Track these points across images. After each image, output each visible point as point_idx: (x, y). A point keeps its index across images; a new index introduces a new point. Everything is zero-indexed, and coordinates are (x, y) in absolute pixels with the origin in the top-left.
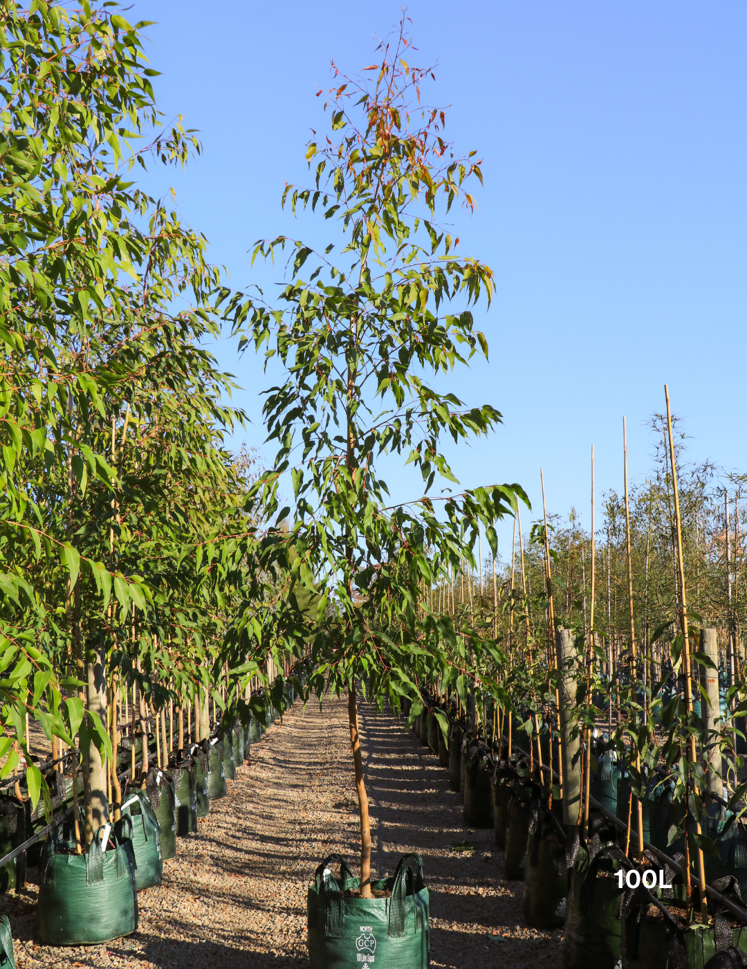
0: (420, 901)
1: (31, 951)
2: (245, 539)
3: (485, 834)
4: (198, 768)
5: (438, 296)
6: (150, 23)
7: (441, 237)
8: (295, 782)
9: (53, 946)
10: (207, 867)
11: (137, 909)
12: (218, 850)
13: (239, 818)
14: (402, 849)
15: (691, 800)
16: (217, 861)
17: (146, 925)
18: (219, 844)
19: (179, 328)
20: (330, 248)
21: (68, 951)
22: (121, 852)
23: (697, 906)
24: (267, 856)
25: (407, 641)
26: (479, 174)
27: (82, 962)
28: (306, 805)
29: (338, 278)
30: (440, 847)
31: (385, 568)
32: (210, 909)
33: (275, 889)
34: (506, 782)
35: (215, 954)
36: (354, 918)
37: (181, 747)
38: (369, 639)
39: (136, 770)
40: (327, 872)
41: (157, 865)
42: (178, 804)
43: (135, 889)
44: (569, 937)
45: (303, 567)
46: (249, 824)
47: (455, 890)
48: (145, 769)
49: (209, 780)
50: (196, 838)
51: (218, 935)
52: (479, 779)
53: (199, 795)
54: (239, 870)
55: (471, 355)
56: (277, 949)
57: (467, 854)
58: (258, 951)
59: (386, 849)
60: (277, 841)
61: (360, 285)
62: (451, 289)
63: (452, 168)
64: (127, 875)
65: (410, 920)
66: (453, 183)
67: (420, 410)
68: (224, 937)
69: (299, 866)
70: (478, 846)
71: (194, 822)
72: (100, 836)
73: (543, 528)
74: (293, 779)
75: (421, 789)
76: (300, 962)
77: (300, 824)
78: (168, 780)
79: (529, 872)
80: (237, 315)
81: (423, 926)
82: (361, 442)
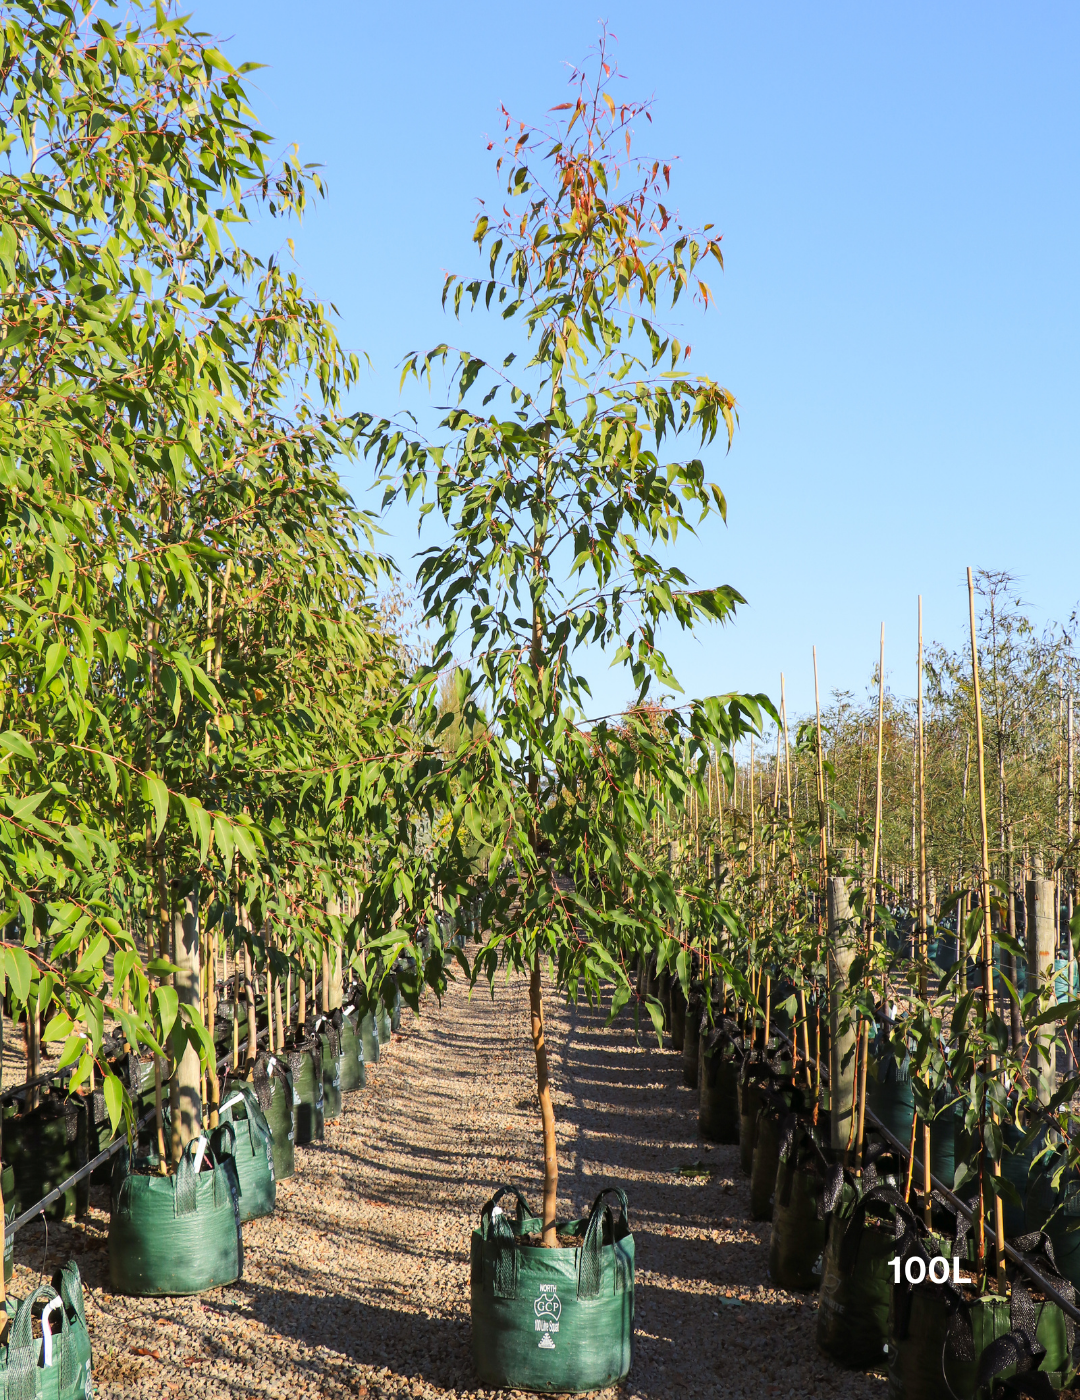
0: (621, 1254)
1: (100, 1302)
2: (391, 760)
3: (729, 1152)
4: (326, 1049)
5: (660, 429)
6: (259, 66)
7: (665, 344)
8: (464, 1068)
9: (130, 1295)
10: (336, 1191)
11: (241, 1249)
12: (352, 1166)
13: (382, 1120)
14: (608, 1171)
15: (988, 1131)
16: (350, 1183)
17: (254, 1270)
18: (354, 1158)
19: (300, 449)
20: (510, 358)
21: (148, 1304)
22: (220, 1172)
23: (992, 1270)
24: (421, 1176)
25: (610, 906)
26: (717, 254)
27: (169, 1319)
28: (477, 1104)
29: (521, 401)
30: (662, 1170)
31: (581, 806)
32: (341, 1251)
33: (431, 1224)
34: (757, 1082)
35: (346, 1312)
36: (533, 1274)
37: (302, 1020)
38: (558, 902)
39: (240, 1055)
40: (497, 1211)
41: (268, 1189)
42: (297, 1100)
43: (238, 1222)
44: (824, 1304)
45: (469, 808)
46: (396, 1129)
47: (680, 1232)
48: (253, 1054)
49: (342, 1066)
50: (323, 1149)
51: (352, 1288)
52: (721, 1075)
53: (327, 1087)
54: (381, 1196)
55: (703, 516)
56: (431, 1308)
57: (700, 1181)
58: (405, 1310)
59: (586, 1171)
60: (435, 1155)
61: (552, 412)
62: (678, 420)
63: (681, 244)
64: (228, 1204)
65: (608, 1275)
66: (682, 266)
67: (634, 587)
68: (358, 1290)
69: (465, 1192)
70: (716, 1170)
71: (320, 1125)
72: (193, 1151)
73: (815, 731)
74: (459, 1064)
75: (643, 1083)
76: (461, 1327)
77: (468, 1130)
78: (285, 1069)
79: (779, 1213)
80: (382, 450)
81: (625, 1286)
82: (552, 629)
